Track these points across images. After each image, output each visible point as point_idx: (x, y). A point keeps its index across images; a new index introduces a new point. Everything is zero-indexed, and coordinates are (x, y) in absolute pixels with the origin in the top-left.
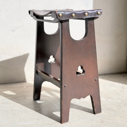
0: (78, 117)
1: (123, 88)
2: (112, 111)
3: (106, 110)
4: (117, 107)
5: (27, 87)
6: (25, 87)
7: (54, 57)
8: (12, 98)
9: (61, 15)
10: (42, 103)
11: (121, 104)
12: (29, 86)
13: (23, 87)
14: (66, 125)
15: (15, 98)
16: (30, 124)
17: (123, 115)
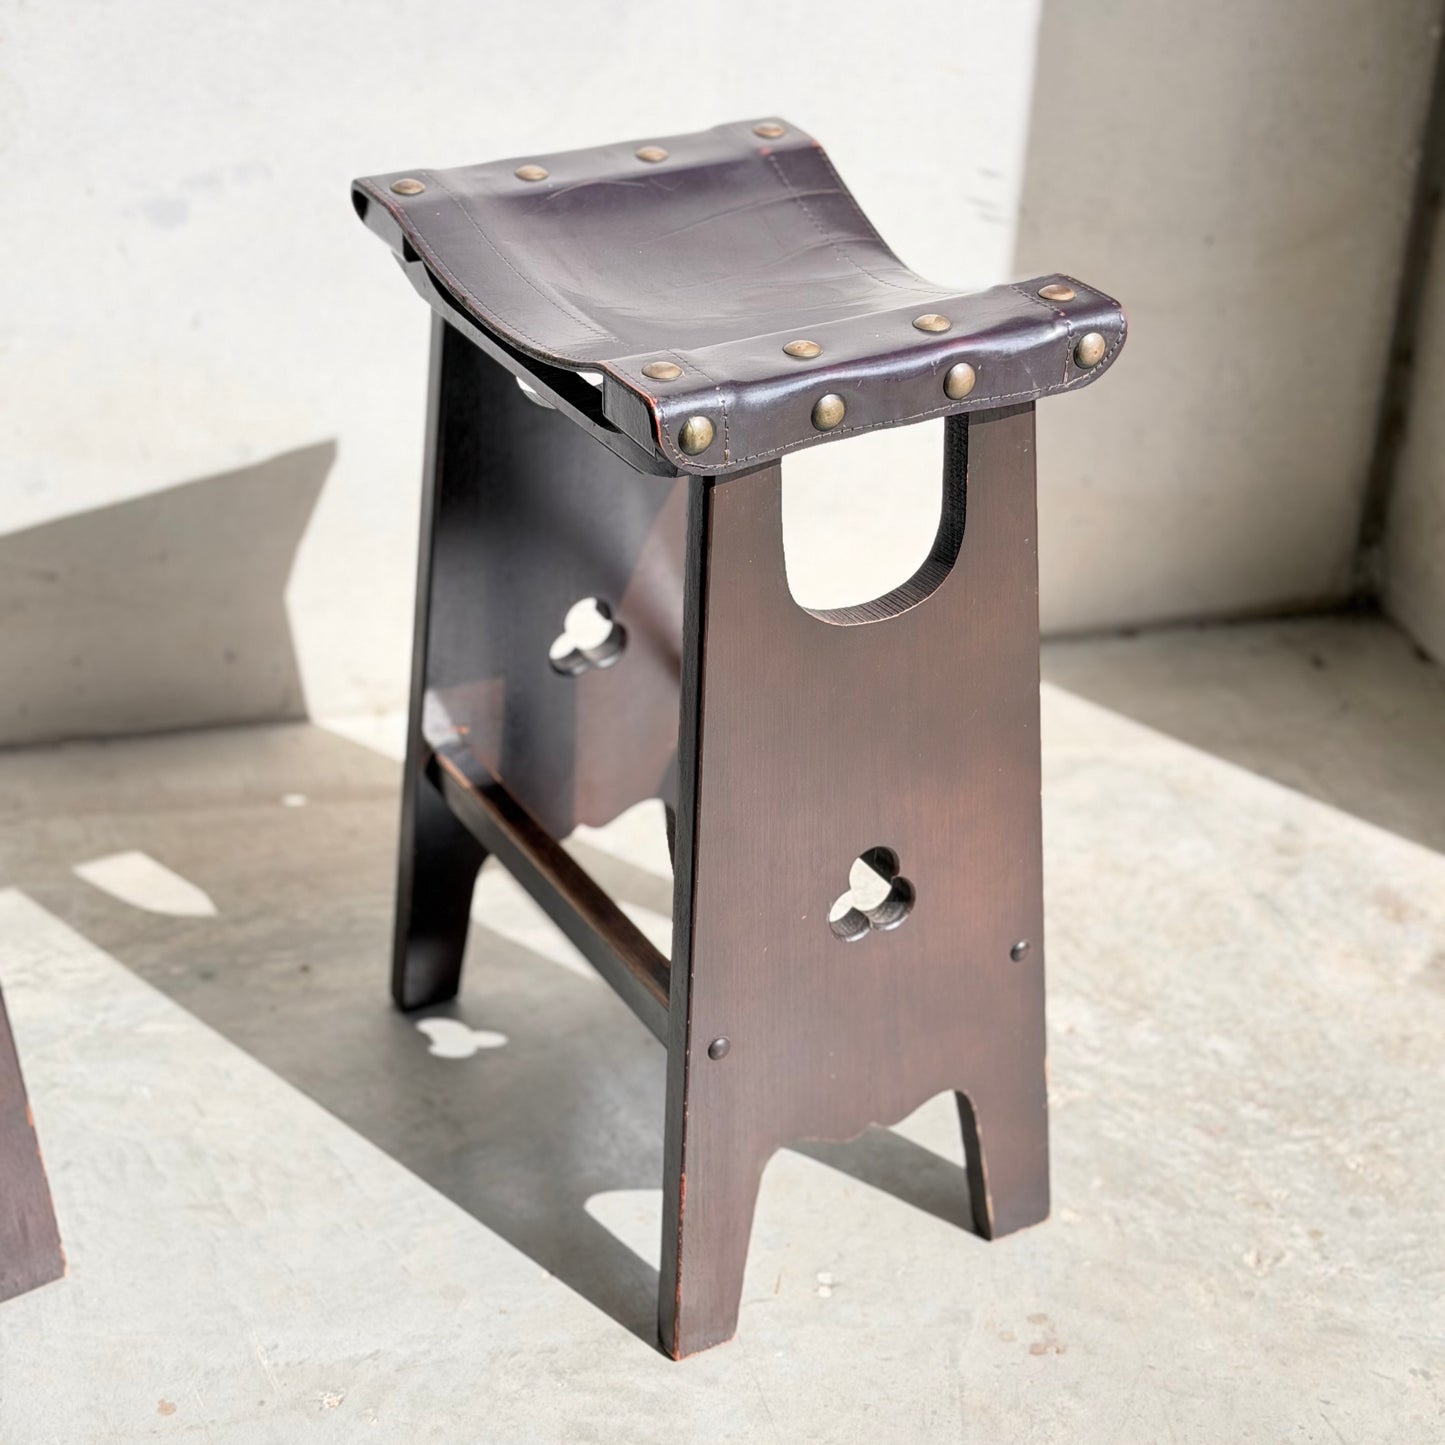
0: (825, 1277)
1: (1287, 848)
2: (1155, 1192)
3: (1097, 1182)
4: (1205, 1142)
5: (318, 795)
6: (295, 801)
7: (605, 610)
8: (176, 970)
9: (699, 427)
10: (483, 1054)
11: (1249, 1097)
12: (341, 793)
13: (276, 799)
14: (711, 1381)
15: (207, 976)
16: (375, 1355)
17: (1250, 1259)
